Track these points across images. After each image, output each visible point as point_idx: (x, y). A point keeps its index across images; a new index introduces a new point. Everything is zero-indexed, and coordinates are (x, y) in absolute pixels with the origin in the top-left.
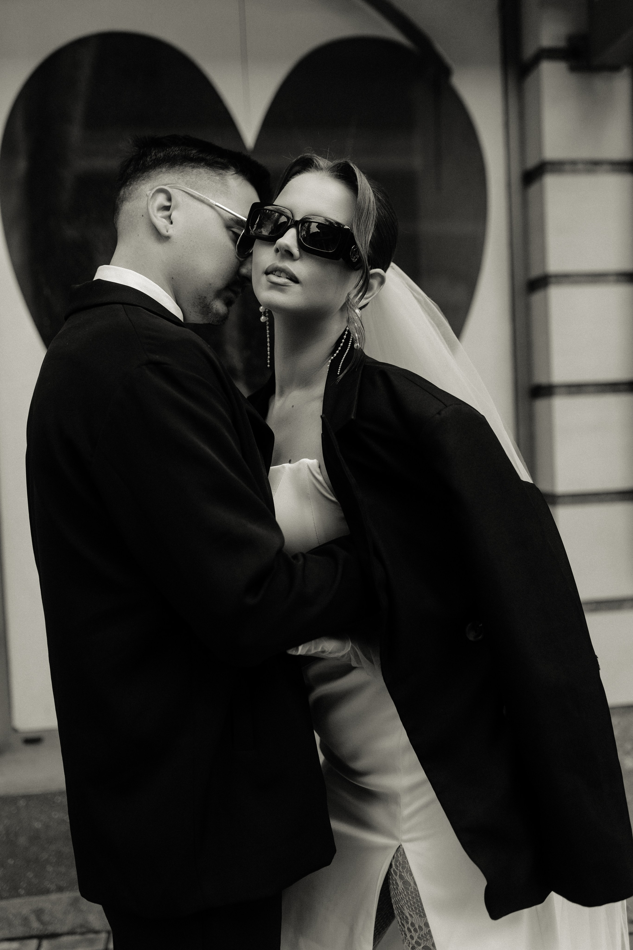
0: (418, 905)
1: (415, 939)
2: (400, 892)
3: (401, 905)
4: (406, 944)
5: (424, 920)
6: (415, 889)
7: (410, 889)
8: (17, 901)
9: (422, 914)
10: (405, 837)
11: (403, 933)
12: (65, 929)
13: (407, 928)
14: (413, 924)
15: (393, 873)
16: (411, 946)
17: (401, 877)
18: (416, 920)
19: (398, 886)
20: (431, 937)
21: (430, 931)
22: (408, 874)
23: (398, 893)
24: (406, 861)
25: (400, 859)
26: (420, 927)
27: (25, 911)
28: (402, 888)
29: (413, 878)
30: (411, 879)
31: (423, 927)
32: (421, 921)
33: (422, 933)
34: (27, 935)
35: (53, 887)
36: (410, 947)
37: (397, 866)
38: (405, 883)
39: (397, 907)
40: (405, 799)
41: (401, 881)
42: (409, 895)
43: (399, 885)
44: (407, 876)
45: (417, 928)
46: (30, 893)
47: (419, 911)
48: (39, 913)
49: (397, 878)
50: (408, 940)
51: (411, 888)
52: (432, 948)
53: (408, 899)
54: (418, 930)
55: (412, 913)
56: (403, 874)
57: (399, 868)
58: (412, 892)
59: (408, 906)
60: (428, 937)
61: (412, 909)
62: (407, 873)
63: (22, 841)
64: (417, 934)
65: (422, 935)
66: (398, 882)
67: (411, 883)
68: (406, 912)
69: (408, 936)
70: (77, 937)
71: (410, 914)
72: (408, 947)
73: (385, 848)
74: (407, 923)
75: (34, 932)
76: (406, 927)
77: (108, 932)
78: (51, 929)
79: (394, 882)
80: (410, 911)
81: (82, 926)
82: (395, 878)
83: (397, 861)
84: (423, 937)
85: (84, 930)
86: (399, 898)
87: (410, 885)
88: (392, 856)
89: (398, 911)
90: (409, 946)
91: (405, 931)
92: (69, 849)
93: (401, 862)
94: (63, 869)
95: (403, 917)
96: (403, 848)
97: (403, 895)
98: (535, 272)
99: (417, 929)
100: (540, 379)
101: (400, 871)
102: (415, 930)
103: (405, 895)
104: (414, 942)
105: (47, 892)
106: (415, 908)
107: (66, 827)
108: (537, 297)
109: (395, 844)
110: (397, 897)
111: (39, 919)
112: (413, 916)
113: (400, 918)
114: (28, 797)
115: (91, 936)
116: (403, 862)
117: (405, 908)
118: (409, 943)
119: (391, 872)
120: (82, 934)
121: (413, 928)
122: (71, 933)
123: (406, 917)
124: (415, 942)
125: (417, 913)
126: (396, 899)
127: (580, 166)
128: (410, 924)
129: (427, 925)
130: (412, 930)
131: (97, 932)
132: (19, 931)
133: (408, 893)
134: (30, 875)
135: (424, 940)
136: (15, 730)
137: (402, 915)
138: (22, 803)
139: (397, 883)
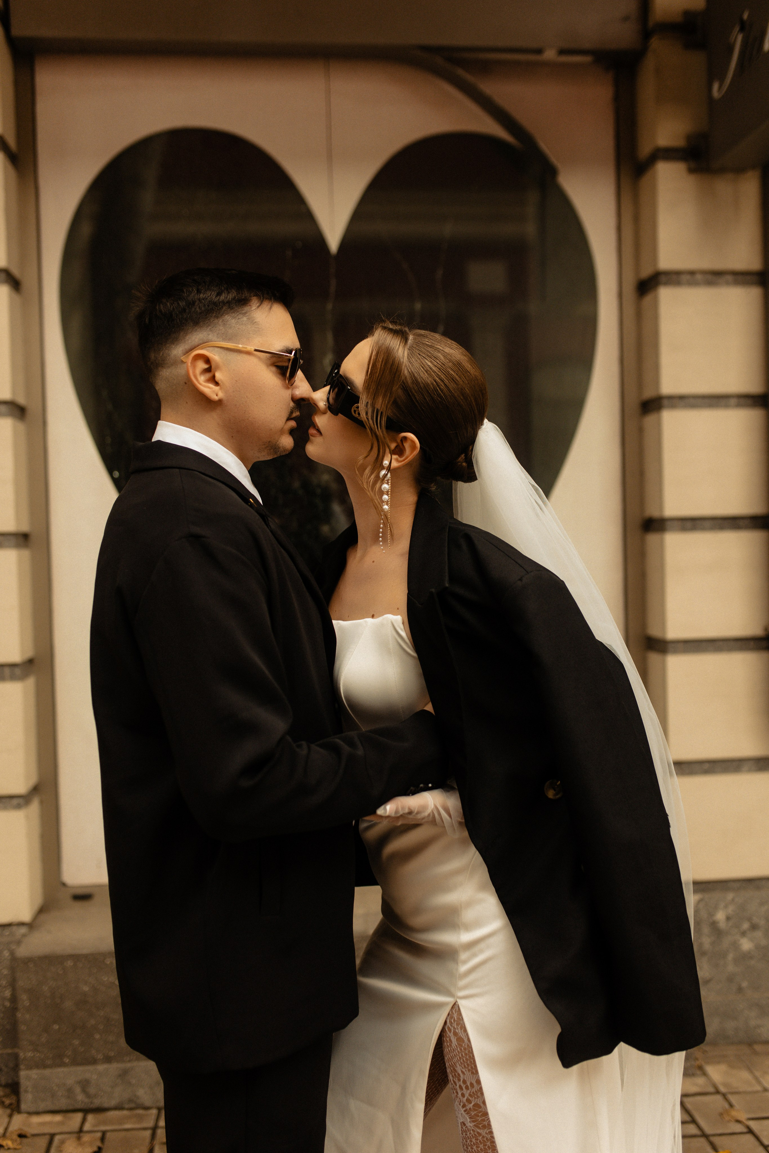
0: (471, 1062)
1: (466, 1096)
2: (453, 1049)
3: (453, 1062)
4: (457, 1103)
5: (476, 1077)
6: (468, 1045)
7: (463, 1045)
8: (61, 1071)
9: (474, 1071)
10: (461, 994)
11: (455, 1092)
12: (113, 1103)
13: (459, 1086)
14: (464, 1082)
15: (447, 1030)
16: (462, 1104)
17: (455, 1034)
18: (468, 1077)
19: (452, 1043)
20: (482, 1094)
21: (481, 1088)
22: (462, 1031)
23: (451, 1049)
24: (461, 1017)
25: (455, 1016)
26: (472, 1084)
27: (70, 1081)
28: (456, 1045)
29: (467, 1035)
30: (465, 1036)
31: (475, 1084)
32: (473, 1079)
33: (474, 1090)
34: (71, 1108)
35: (100, 1056)
36: (461, 1106)
37: (452, 1023)
38: (460, 1040)
39: (450, 1065)
40: (463, 956)
41: (454, 1038)
42: (462, 1051)
43: (453, 1041)
44: (461, 1033)
45: (469, 1085)
46: (75, 1062)
47: (472, 1067)
48: (85, 1084)
49: (451, 1035)
50: (459, 1099)
51: (465, 1045)
52: (482, 1105)
53: (461, 1056)
54: (470, 1087)
55: (464, 1070)
56: (457, 1031)
57: (453, 1025)
58: (465, 1049)
59: (461, 1063)
60: (479, 1094)
61: (465, 1066)
62: (461, 1029)
63: (68, 1004)
64: (469, 1091)
65: (473, 1092)
66: (452, 1039)
67: (465, 1040)
68: (459, 1069)
69: (460, 1094)
70: (125, 1112)
71: (462, 1071)
72: (459, 1106)
73: (439, 1006)
74: (459, 1080)
75: (79, 1106)
76: (457, 1084)
77: (159, 1109)
78: (97, 1102)
79: (448, 1039)
80: (462, 1068)
81: (130, 1101)
82: (449, 1035)
83: (452, 1017)
84: (474, 1094)
85: (132, 1105)
86: (452, 1054)
87: (463, 1041)
88: (447, 1014)
89: (450, 1068)
90: (460, 1104)
91: (456, 1089)
92: (118, 1016)
93: (456, 1019)
94: (111, 1038)
95: (455, 1075)
96: (458, 1005)
97: (456, 1053)
98: (648, 394)
99: (468, 1087)
100: (652, 512)
101: (454, 1028)
102: (467, 1088)
103: (458, 1052)
104: (465, 1100)
105: (94, 1062)
106: (468, 1065)
107: (116, 992)
108: (650, 420)
109: (450, 1000)
110: (450, 1055)
111: (84, 1091)
112: (465, 1072)
113: (453, 1076)
114: (76, 958)
115: (140, 1112)
116: (458, 1018)
117: (458, 1065)
118: (460, 1101)
119: (445, 1030)
120: (131, 1109)
121: (465, 1086)
122: (119, 1108)
123: (459, 1074)
124: (467, 1100)
125: (469, 1070)
126: (449, 1057)
127: (699, 277)
128: (462, 1080)
129: (479, 1082)
130: (464, 1088)
131: (147, 1108)
132: (63, 1103)
133: (461, 1049)
134: (76, 1042)
135: (475, 1098)
136: (64, 885)
137: (454, 1072)
138: (69, 963)
139: (450, 1040)
